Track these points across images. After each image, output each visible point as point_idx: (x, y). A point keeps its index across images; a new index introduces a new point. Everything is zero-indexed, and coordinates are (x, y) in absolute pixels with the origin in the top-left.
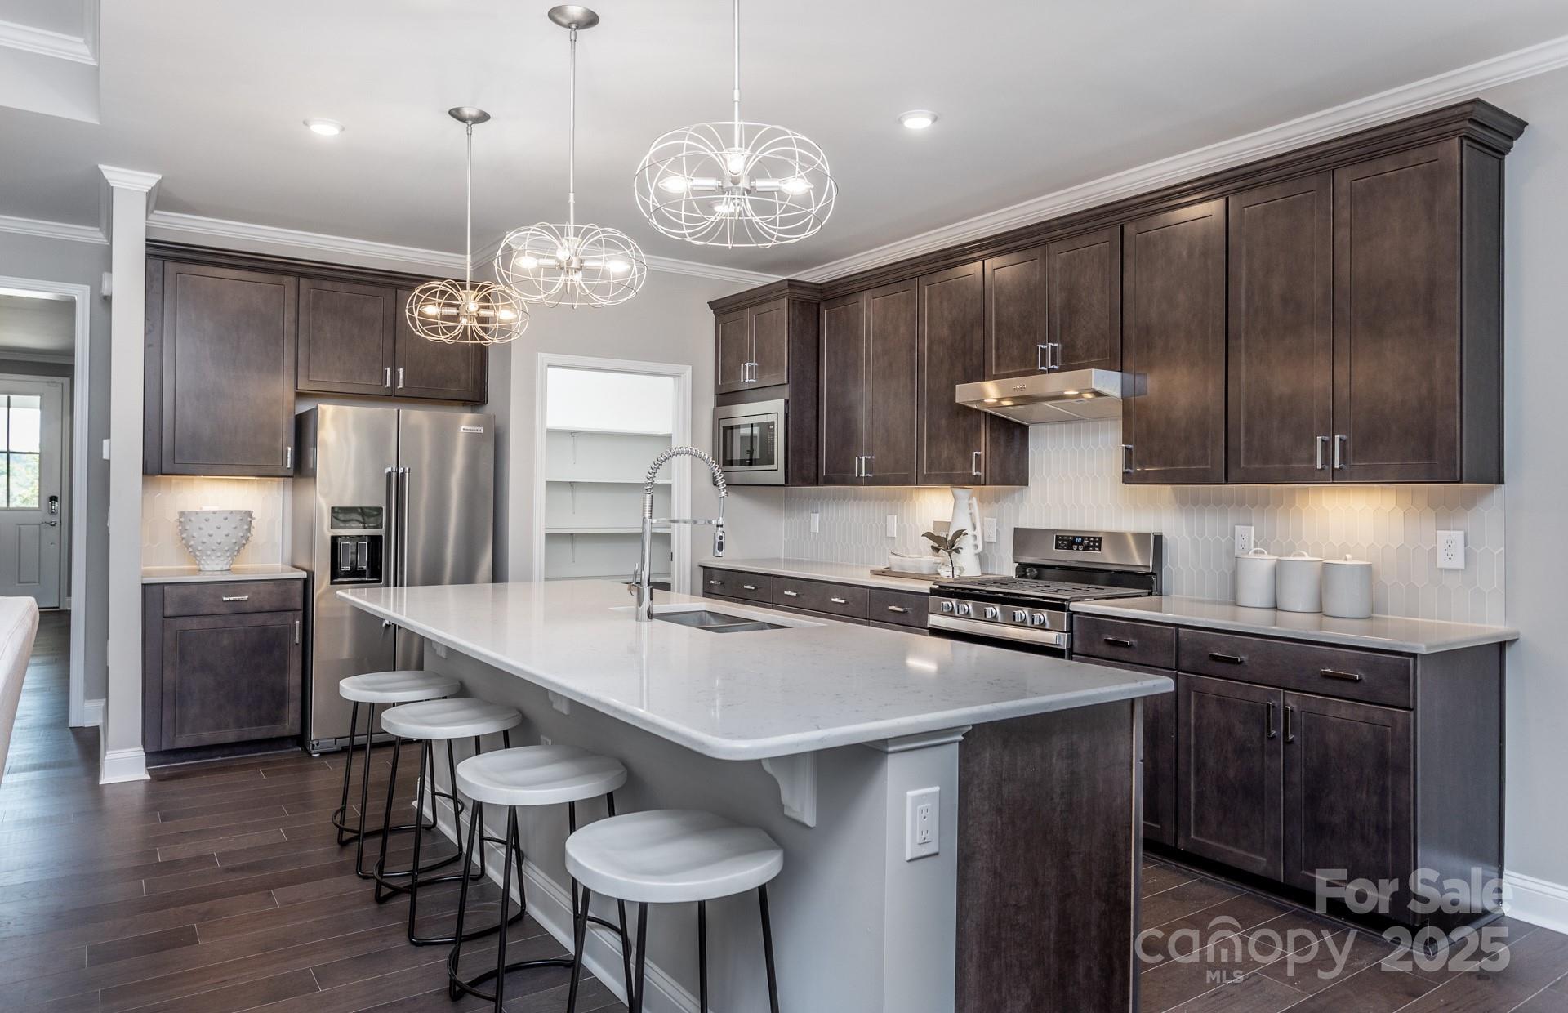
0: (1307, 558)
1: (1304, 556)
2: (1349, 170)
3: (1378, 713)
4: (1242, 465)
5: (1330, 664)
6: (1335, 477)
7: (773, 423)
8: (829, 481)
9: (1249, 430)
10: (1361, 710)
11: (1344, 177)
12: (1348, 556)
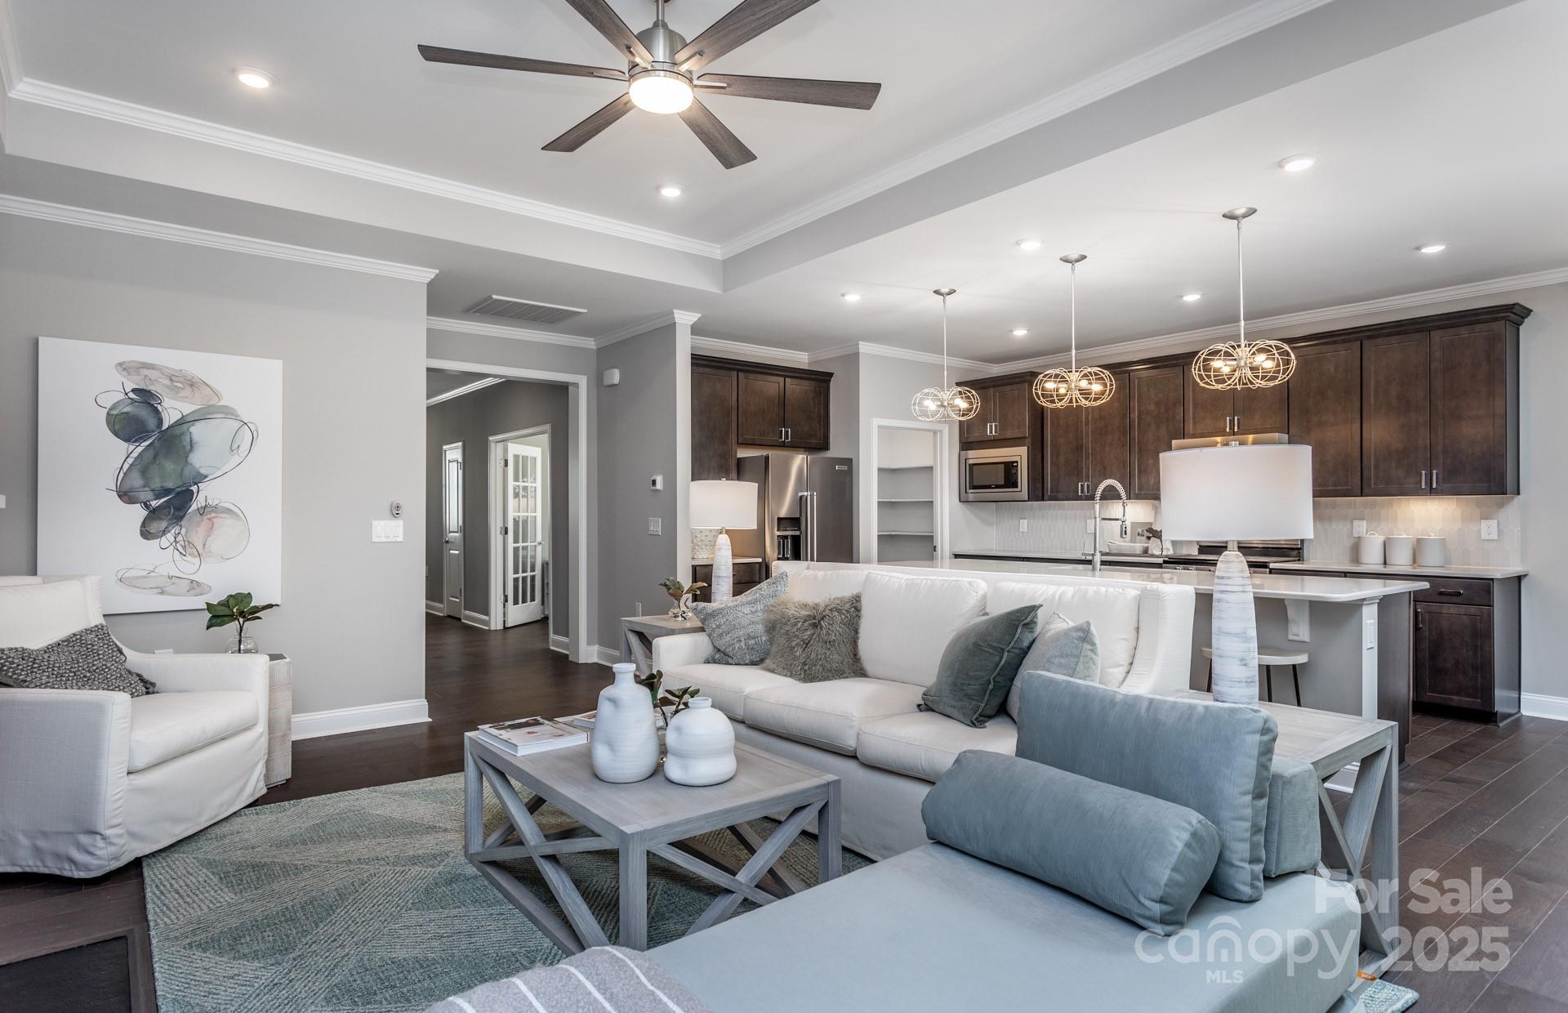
0: (1405, 536)
1: (1401, 535)
2: (1440, 332)
3: (1473, 610)
4: (1372, 486)
5: (1444, 587)
6: (1432, 492)
7: (1017, 462)
8: (1052, 499)
9: (1376, 467)
10: (1463, 609)
11: (1436, 336)
12: (1432, 534)
